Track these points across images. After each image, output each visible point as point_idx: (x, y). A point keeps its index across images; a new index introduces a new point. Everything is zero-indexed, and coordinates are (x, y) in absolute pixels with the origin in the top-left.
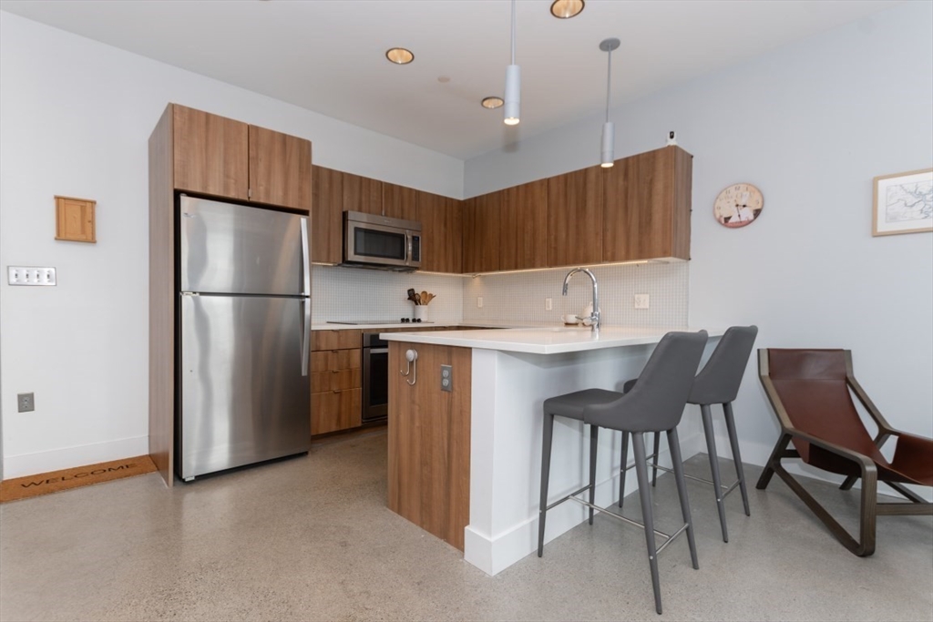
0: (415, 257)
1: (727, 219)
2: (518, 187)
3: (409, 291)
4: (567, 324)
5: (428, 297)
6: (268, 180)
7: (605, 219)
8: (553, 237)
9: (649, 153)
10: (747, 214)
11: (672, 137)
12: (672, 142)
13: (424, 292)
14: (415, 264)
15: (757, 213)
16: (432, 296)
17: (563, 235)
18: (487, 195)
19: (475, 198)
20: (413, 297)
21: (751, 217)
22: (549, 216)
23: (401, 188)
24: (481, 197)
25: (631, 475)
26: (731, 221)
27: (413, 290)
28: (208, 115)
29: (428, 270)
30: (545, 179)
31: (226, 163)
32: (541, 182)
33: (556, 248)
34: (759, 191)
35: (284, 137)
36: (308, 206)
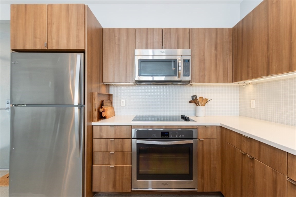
0: (186, 74)
3: (192, 97)
5: (205, 101)
6: (58, 35)
13: (202, 98)
14: (187, 78)
16: (208, 101)
20: (195, 100)
27: (196, 96)
29: (199, 82)
31: (35, 30)
35: (68, 6)
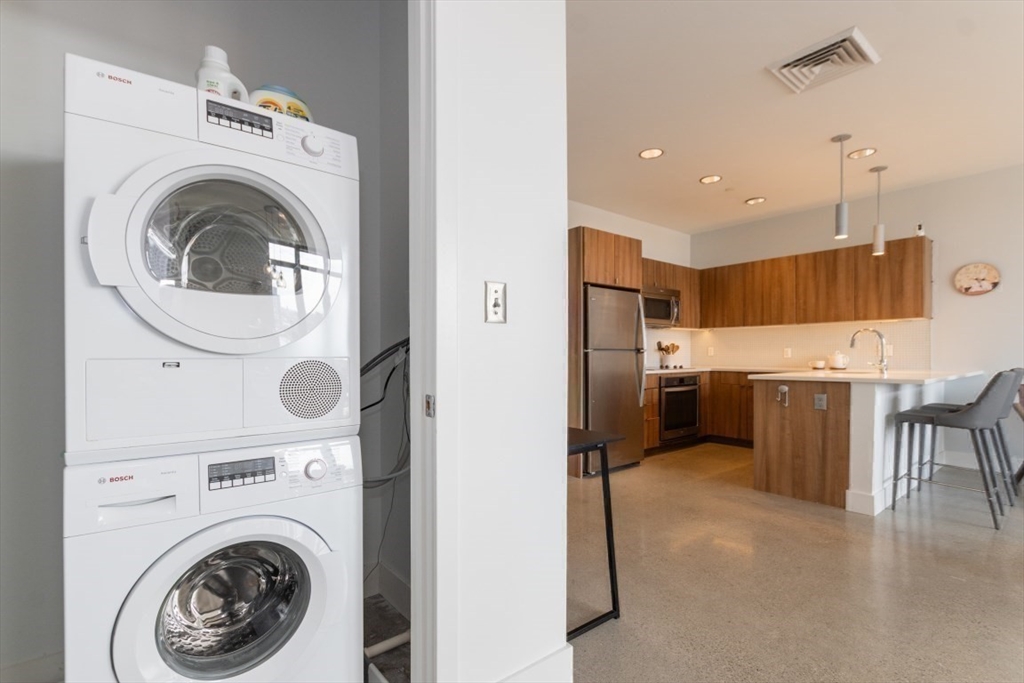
0: (677, 318)
1: (967, 289)
2: (763, 262)
3: (658, 343)
4: (815, 368)
5: (674, 348)
6: (623, 271)
7: (856, 288)
8: (801, 301)
9: (900, 240)
10: (987, 285)
11: (920, 229)
12: (921, 233)
13: (673, 345)
14: (677, 323)
15: (995, 285)
16: (678, 347)
17: (812, 300)
18: (729, 267)
19: (716, 269)
21: (990, 287)
22: (797, 285)
23: (665, 264)
24: (722, 268)
25: (903, 485)
26: (971, 290)
28: (598, 231)
30: (793, 256)
31: (606, 262)
32: (789, 258)
33: (805, 310)
34: (996, 269)
35: (630, 239)
36: (640, 287)
